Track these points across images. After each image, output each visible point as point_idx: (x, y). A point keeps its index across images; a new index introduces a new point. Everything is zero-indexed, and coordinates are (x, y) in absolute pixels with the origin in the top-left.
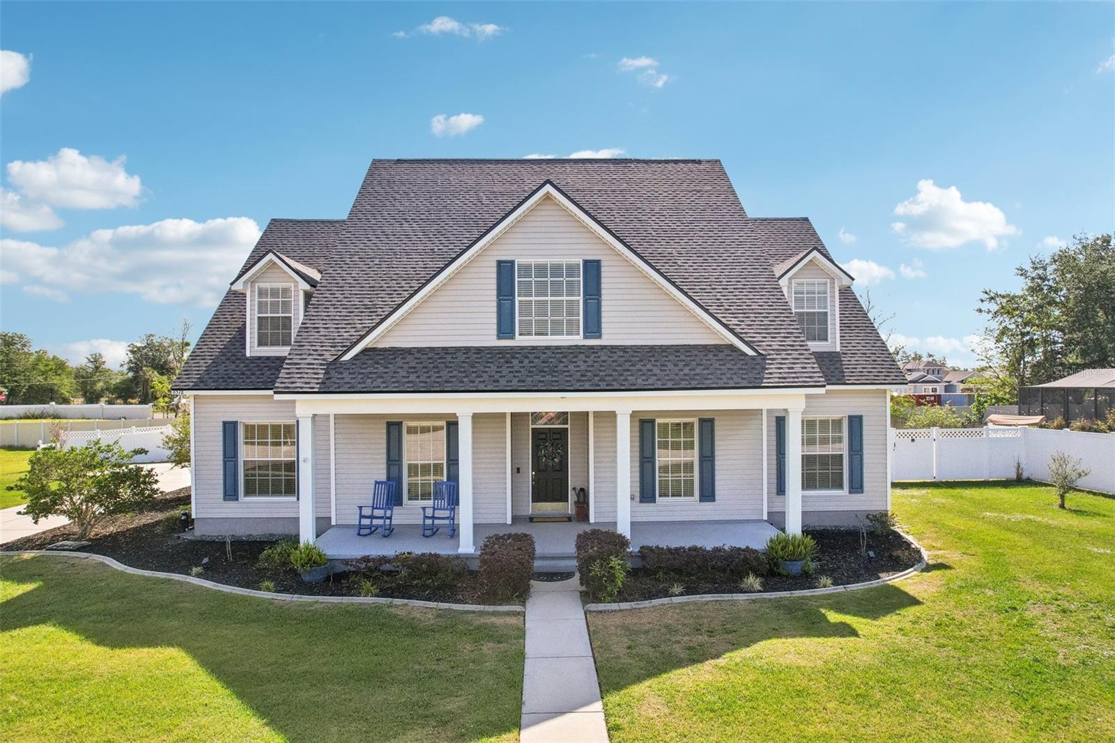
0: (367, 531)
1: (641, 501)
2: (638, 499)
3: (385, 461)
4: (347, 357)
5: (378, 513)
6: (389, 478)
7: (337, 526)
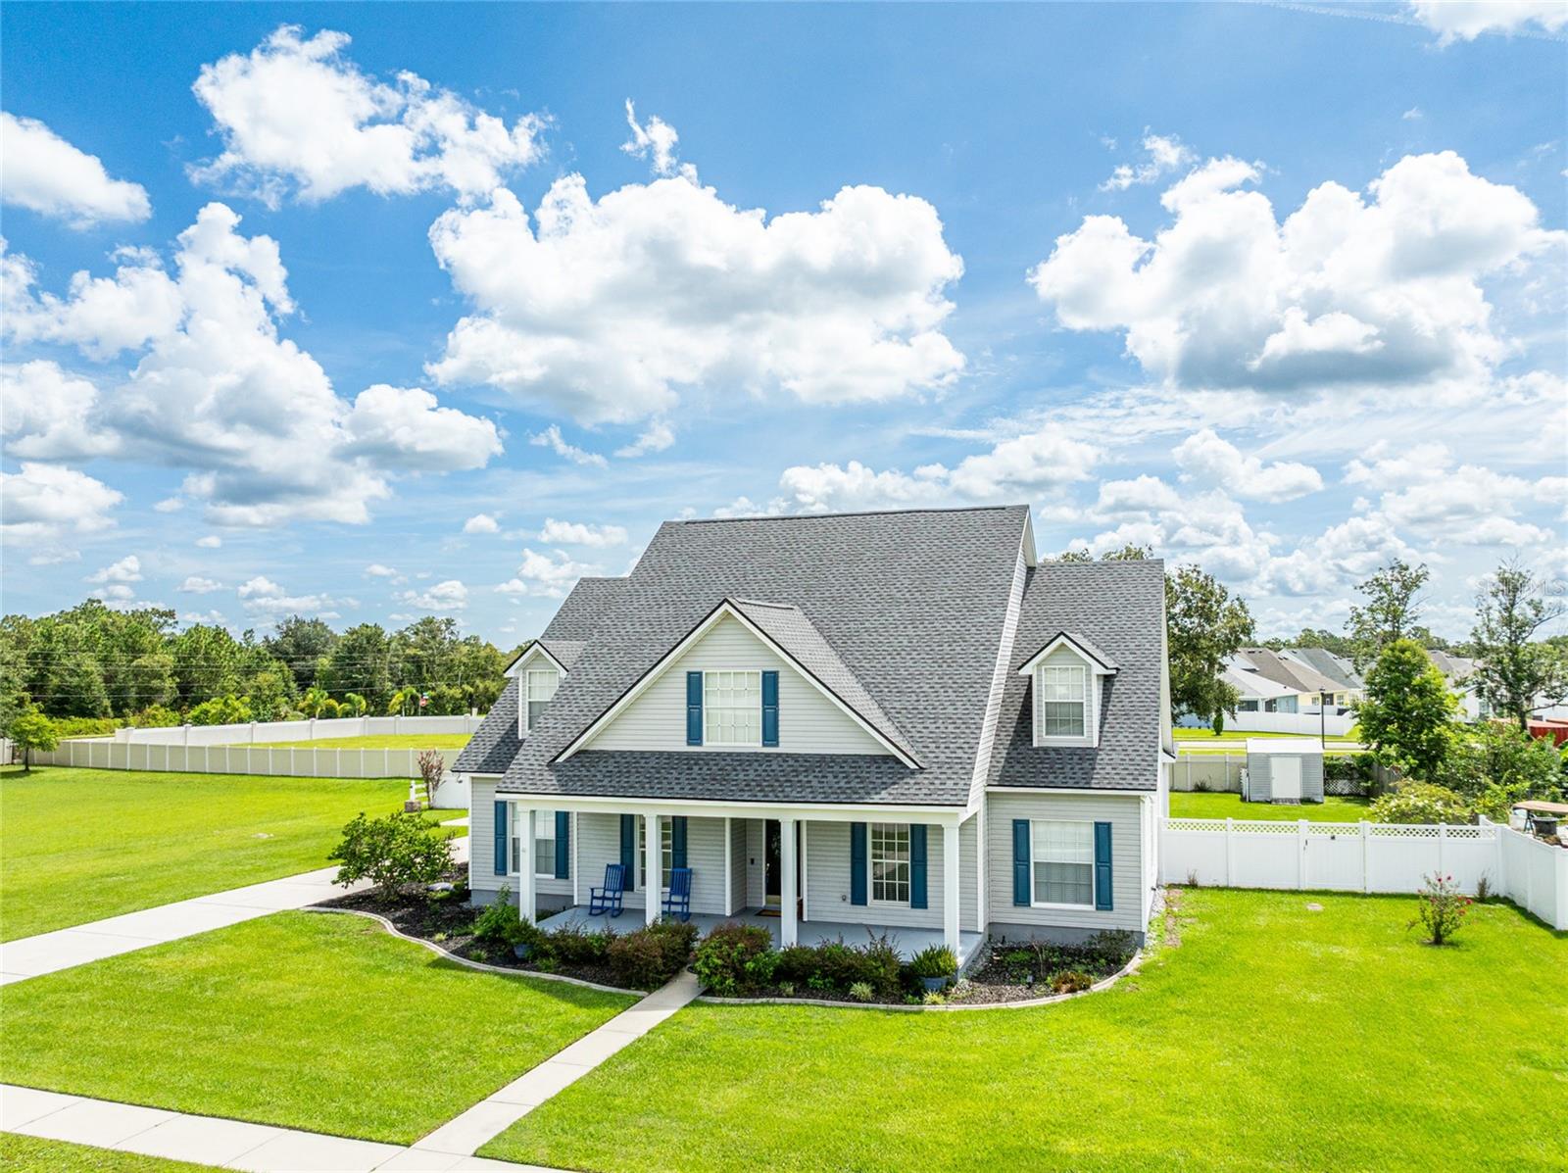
0: (599, 911)
1: (853, 903)
2: (849, 900)
3: (619, 847)
4: (560, 760)
5: (609, 894)
6: (622, 863)
7: (578, 906)
